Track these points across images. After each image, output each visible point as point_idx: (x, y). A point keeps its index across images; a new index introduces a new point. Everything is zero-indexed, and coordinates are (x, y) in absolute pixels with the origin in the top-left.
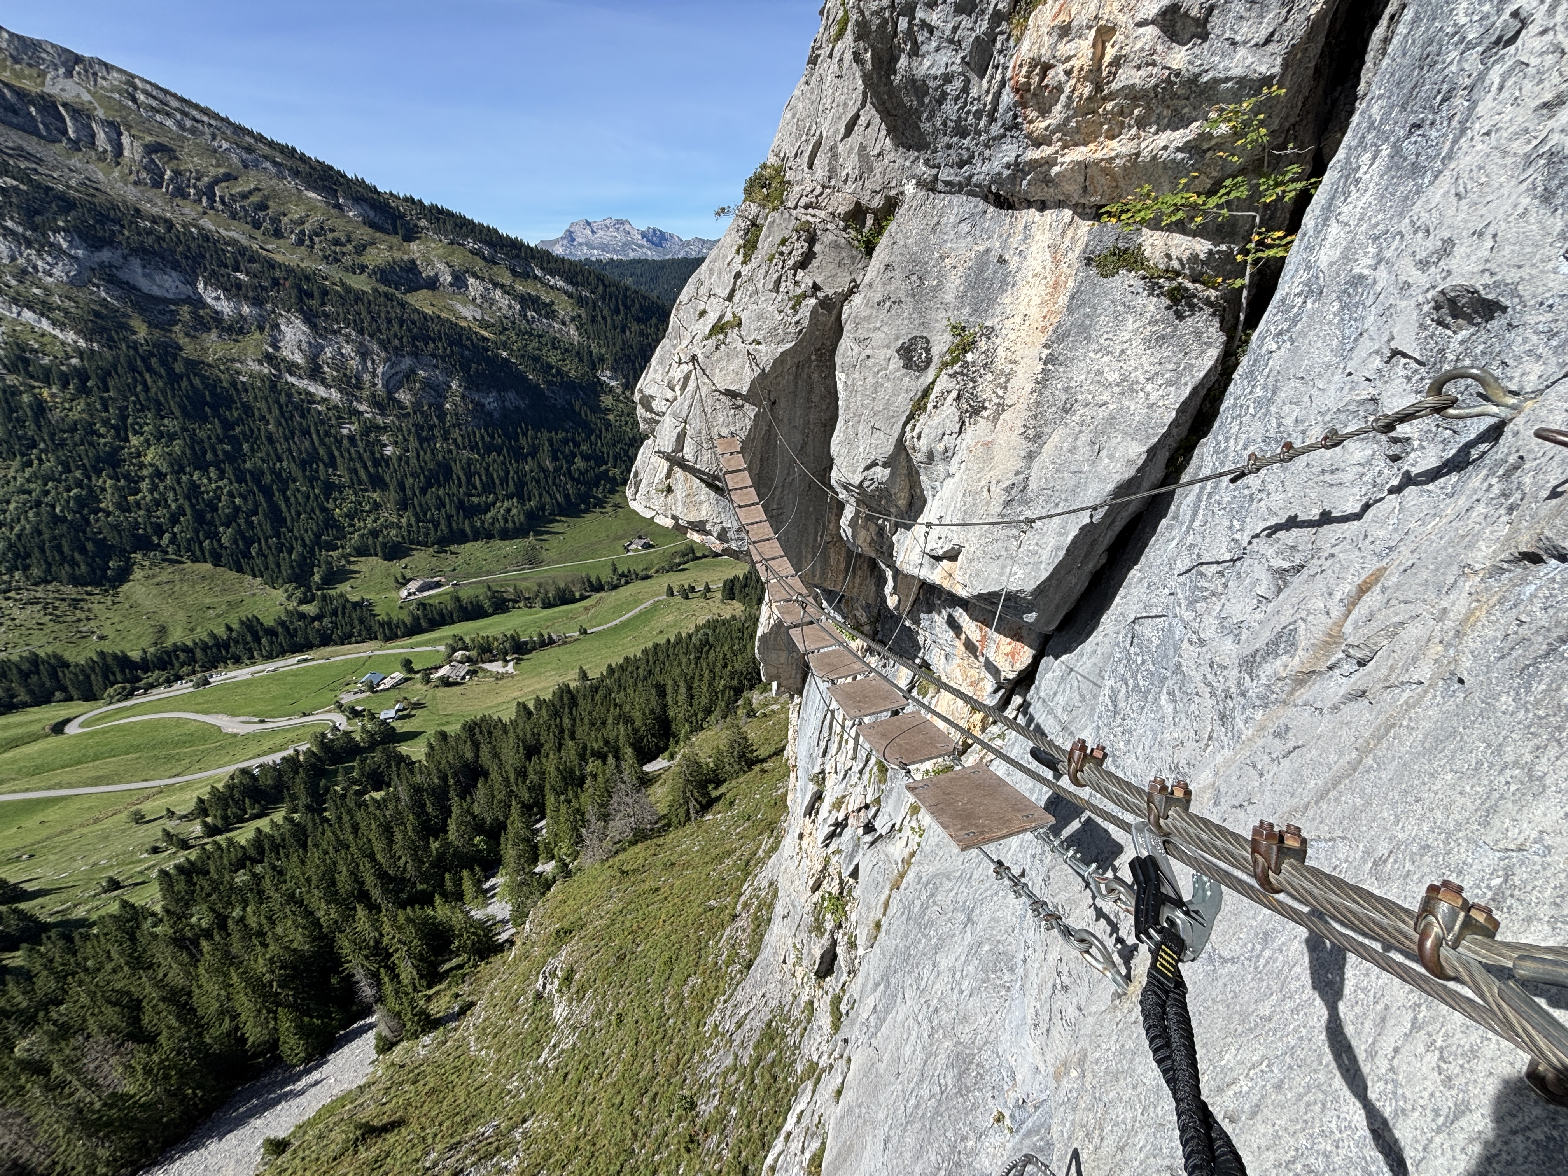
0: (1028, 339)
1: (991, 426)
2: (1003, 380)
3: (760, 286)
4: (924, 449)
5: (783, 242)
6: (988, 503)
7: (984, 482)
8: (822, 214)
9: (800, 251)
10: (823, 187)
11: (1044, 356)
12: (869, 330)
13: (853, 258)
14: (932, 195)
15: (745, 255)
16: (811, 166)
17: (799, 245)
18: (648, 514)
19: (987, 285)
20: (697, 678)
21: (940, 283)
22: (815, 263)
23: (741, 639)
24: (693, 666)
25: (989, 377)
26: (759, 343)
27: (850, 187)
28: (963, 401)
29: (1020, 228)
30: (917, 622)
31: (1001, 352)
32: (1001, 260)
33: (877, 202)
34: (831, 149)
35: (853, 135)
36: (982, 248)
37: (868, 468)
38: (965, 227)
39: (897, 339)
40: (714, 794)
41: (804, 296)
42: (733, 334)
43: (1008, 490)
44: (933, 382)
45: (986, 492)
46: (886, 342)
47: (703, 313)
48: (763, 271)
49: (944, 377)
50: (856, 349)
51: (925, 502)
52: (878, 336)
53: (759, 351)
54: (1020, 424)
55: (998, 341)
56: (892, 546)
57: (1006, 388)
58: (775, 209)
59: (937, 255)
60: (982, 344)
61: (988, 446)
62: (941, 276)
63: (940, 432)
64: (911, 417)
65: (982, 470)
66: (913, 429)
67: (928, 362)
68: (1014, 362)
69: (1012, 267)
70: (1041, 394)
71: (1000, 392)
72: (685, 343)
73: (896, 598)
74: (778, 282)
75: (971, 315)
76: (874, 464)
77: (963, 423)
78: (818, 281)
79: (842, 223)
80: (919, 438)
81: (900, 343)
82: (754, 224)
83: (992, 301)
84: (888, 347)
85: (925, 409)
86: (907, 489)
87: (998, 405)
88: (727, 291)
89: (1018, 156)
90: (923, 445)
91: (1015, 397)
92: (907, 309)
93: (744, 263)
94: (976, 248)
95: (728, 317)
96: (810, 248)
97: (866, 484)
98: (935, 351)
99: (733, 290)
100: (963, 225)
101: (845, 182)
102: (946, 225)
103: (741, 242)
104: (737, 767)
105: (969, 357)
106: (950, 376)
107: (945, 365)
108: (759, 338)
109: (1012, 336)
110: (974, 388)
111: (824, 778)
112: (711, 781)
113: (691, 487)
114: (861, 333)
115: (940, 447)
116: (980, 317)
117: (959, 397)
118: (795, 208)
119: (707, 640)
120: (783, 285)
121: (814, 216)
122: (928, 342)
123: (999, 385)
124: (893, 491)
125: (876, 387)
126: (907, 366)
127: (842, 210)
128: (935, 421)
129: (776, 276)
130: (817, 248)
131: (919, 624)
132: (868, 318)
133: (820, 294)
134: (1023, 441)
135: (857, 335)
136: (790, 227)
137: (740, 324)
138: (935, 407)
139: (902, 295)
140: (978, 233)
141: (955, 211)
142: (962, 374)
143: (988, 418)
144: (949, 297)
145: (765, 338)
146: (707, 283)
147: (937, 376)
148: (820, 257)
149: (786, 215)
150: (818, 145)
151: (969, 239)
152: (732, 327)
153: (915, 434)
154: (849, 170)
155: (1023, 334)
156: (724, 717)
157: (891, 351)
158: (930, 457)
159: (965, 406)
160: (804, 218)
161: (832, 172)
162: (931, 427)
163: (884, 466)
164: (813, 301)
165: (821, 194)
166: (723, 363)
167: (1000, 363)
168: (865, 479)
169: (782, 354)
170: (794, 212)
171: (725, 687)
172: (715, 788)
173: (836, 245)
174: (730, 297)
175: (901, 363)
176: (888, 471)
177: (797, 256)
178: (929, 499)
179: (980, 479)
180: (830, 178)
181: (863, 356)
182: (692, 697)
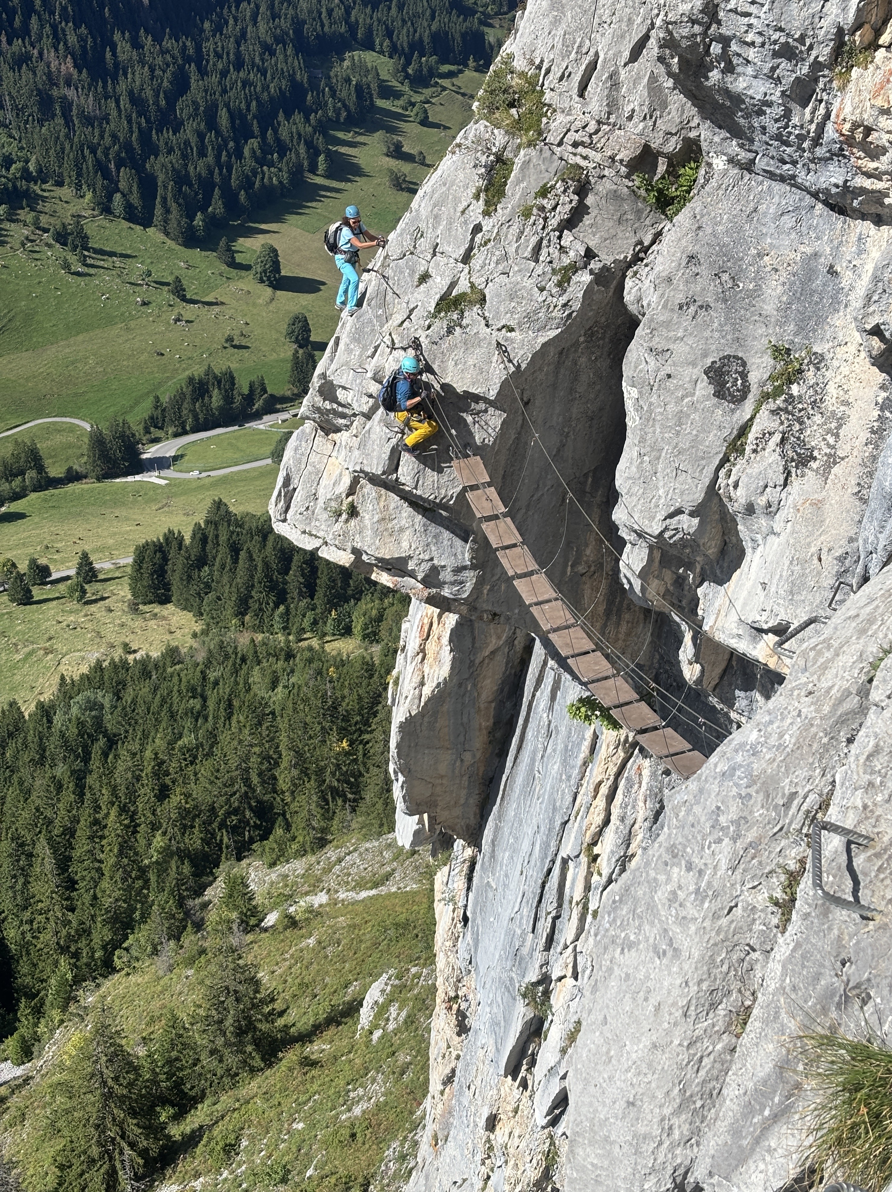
0: (863, 376)
1: (821, 481)
2: (833, 425)
3: (511, 250)
4: (743, 501)
5: (544, 192)
6: (819, 574)
7: (813, 549)
8: (597, 157)
9: (568, 207)
10: (599, 122)
11: (880, 400)
12: (668, 339)
13: (639, 212)
14: (747, 176)
15: (487, 203)
16: (582, 93)
17: (564, 199)
18: (307, 544)
19: (816, 298)
20: (83, 831)
21: (758, 287)
22: (587, 220)
23: (199, 715)
24: (69, 796)
25: (818, 419)
26: (511, 330)
27: (636, 127)
28: (788, 446)
29: (853, 238)
30: (730, 702)
31: (831, 388)
32: (832, 271)
33: (672, 145)
34: (611, 77)
35: (641, 60)
36: (809, 250)
37: (671, 516)
38: (788, 221)
39: (705, 355)
40: (176, 1131)
41: (574, 268)
42: (472, 315)
43: (841, 559)
44: (752, 419)
45: (816, 561)
46: (691, 358)
47: (425, 278)
48: (515, 229)
49: (764, 413)
50: (653, 363)
51: (742, 554)
52: (680, 349)
53: (512, 341)
54: (853, 481)
55: (828, 374)
56: (696, 601)
57: (837, 436)
58: (531, 144)
59: (754, 251)
60: (810, 374)
61: (818, 505)
62: (759, 279)
63: (761, 483)
64: (725, 460)
65: (811, 534)
66: (728, 475)
67: (745, 391)
68: (846, 403)
69: (845, 283)
70: (877, 447)
71: (831, 440)
72: (398, 318)
73: (698, 667)
74: (537, 248)
75: (796, 334)
76: (679, 512)
77: (789, 474)
78: (591, 244)
79: (623, 170)
80: (736, 486)
81: (709, 362)
82: (500, 159)
83: (821, 320)
84: (694, 364)
85: (742, 452)
86: (719, 537)
87: (829, 455)
88: (462, 251)
89: (846, 181)
90: (741, 496)
91: (847, 448)
92: (717, 316)
93: (486, 213)
94: (802, 248)
95: (463, 286)
96: (581, 202)
97: (667, 535)
98: (754, 377)
99: (471, 249)
100: (785, 217)
101: (630, 118)
102: (765, 214)
103: (480, 183)
104: (232, 1060)
105: (795, 389)
106: (773, 412)
107: (766, 397)
108: (512, 323)
109: (845, 370)
110: (801, 431)
111: (547, 993)
112: (164, 1101)
113: (386, 508)
114: (658, 343)
115: (762, 501)
116: (807, 338)
117: (783, 440)
118: (560, 144)
119: (98, 722)
120: (544, 252)
121: (585, 158)
122: (744, 364)
123: (829, 431)
124: (701, 542)
125: (680, 418)
126: (719, 394)
127: (625, 155)
128: (755, 469)
129: (534, 240)
130: (590, 200)
131: (731, 706)
132: (667, 324)
133: (595, 265)
134: (858, 503)
135: (653, 344)
136: (552, 170)
137: (483, 300)
138: (755, 451)
139: (710, 300)
140: (804, 229)
141: (776, 200)
142: (787, 412)
143: (817, 471)
144: (769, 308)
145: (520, 324)
146: (429, 234)
147: (756, 411)
148: (593, 212)
149: (547, 153)
150: (592, 67)
151: (793, 235)
152: (472, 303)
153: (731, 481)
154: (635, 105)
155: (857, 368)
156: (176, 935)
157: (698, 372)
158: (750, 509)
159: (791, 453)
160: (572, 160)
161: (612, 106)
162: (750, 476)
163: (692, 514)
164: (584, 278)
165: (597, 132)
166: (459, 353)
167: (831, 403)
168: (666, 529)
169: (544, 345)
170: (558, 150)
171: (167, 853)
172: (178, 1117)
173: (615, 196)
174: (466, 258)
175: (711, 389)
176: (696, 521)
177: (563, 211)
178: (749, 551)
179: (809, 545)
180: (609, 113)
181: (662, 374)
182: (71, 884)
